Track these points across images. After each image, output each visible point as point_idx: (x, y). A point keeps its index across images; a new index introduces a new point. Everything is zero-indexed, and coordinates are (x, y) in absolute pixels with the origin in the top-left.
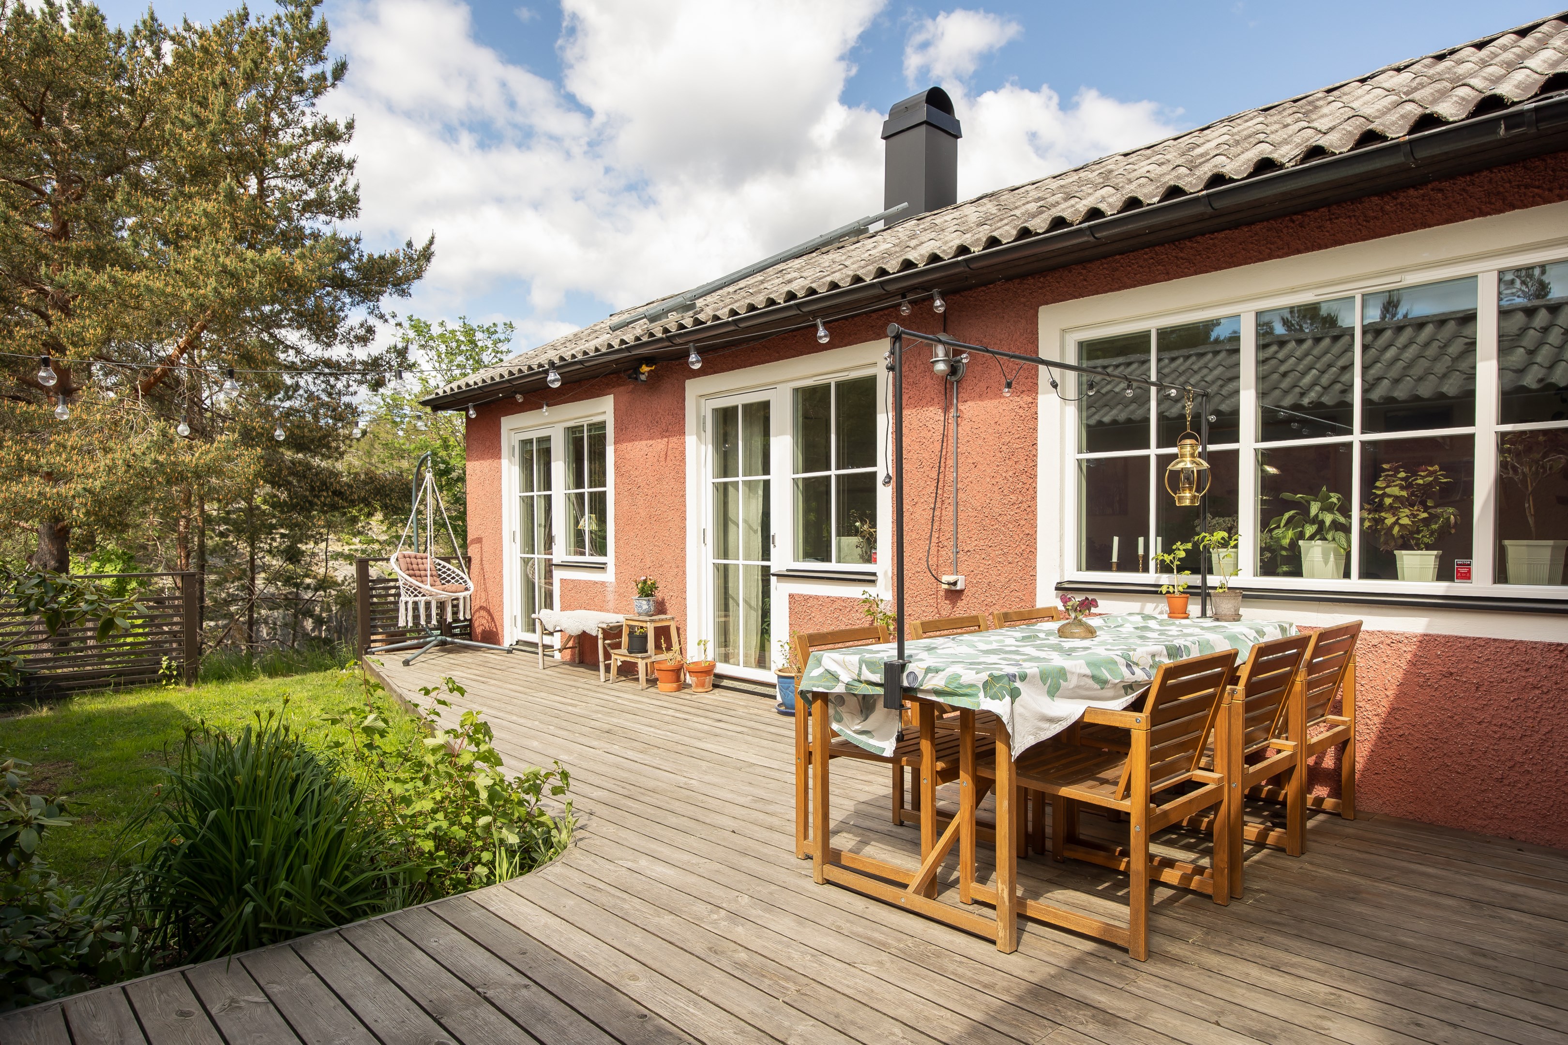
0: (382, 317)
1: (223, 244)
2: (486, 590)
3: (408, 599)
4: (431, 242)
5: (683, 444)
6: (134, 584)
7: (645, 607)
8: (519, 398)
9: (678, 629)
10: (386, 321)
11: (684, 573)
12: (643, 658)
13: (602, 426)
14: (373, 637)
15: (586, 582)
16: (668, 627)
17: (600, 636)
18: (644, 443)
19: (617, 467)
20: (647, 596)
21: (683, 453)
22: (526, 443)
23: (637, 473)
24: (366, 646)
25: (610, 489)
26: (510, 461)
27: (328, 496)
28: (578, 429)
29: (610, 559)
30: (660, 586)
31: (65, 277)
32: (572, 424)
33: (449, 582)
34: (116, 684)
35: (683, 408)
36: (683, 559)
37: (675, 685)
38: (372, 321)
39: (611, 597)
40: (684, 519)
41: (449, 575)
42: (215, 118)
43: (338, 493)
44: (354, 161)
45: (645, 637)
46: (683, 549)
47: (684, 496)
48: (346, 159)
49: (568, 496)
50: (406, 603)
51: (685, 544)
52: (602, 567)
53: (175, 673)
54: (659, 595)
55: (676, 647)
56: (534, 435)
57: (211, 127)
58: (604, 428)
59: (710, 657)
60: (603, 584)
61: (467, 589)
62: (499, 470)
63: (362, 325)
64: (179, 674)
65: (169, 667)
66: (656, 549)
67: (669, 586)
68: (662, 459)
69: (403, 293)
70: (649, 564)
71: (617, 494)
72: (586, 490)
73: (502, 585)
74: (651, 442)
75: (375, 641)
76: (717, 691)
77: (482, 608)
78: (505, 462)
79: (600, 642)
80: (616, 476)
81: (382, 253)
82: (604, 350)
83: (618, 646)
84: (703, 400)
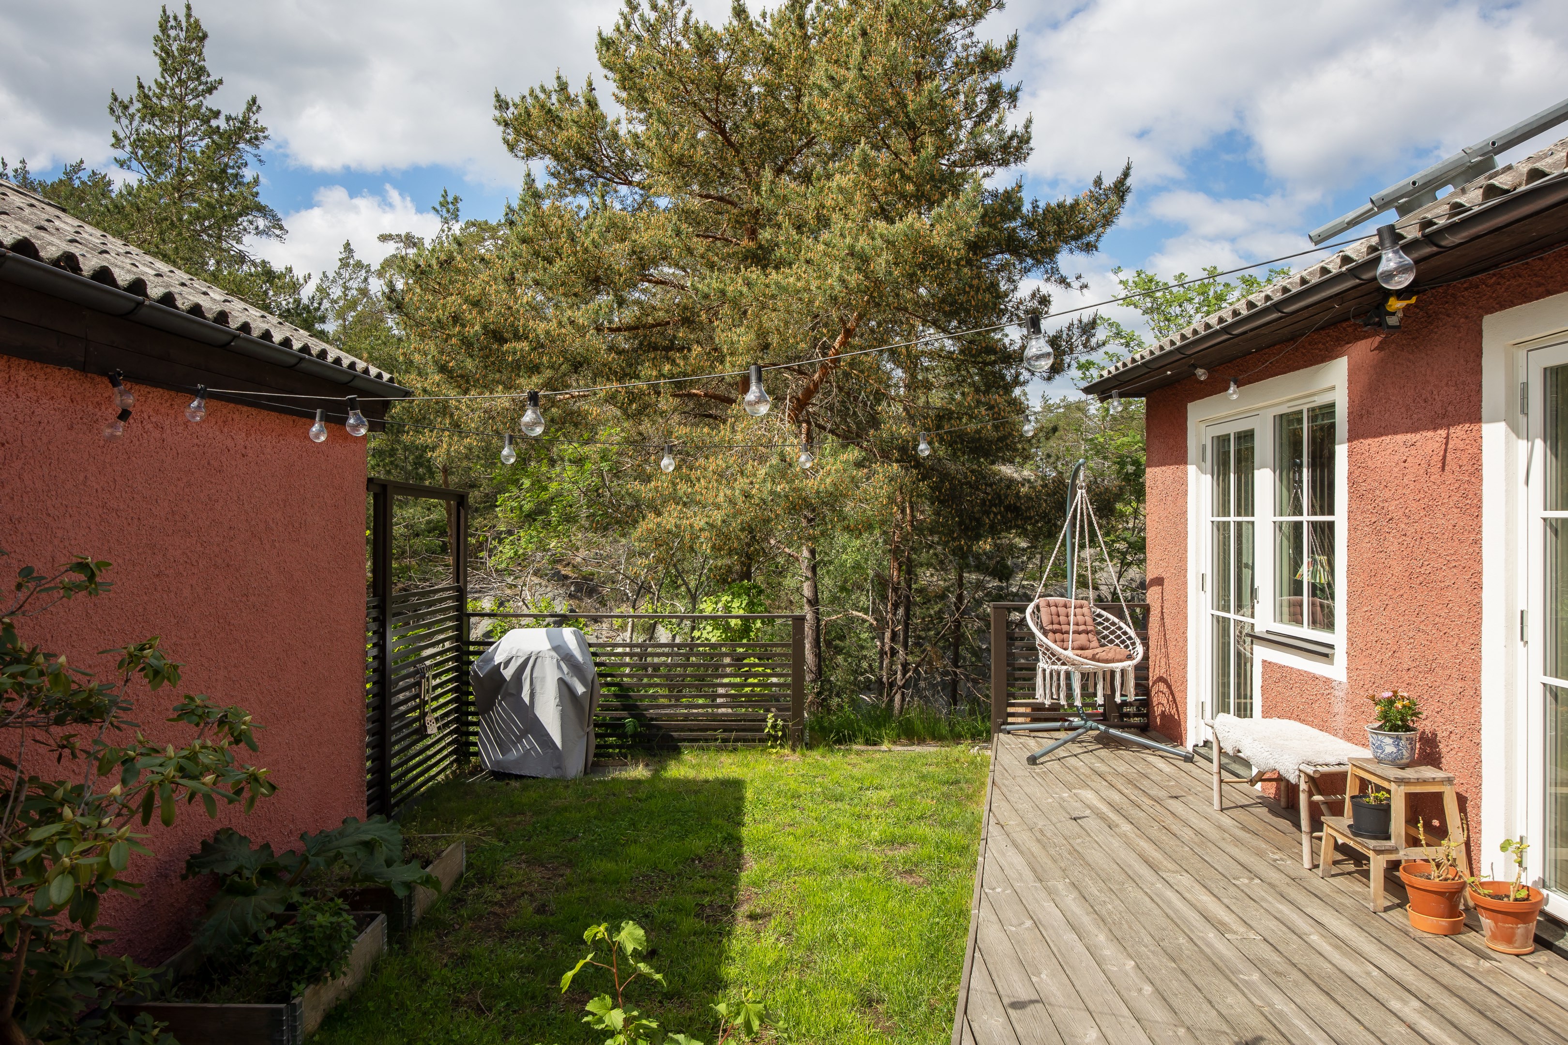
0: (1063, 281)
1: (853, 221)
2: (1167, 656)
3: (1046, 666)
4: (1126, 174)
5: (1478, 440)
6: (759, 624)
7: (1390, 749)
8: (1202, 374)
9: (1462, 801)
10: (1068, 285)
11: (1477, 693)
12: (1378, 852)
13: (1329, 410)
14: (1010, 710)
15: (1300, 673)
16: (1439, 796)
17: (1303, 786)
18: (1400, 438)
19: (1352, 483)
20: (1394, 728)
21: (1476, 460)
22: (1222, 441)
23: (1388, 494)
24: (1000, 721)
25: (1340, 518)
26: (1199, 468)
27: (1000, 513)
28: (1295, 418)
29: (1339, 638)
30: (1427, 709)
31: (709, 286)
32: (1284, 409)
33: (1111, 642)
34: (725, 740)
35: (1478, 371)
36: (1476, 665)
37: (1444, 922)
38: (1047, 288)
39: (1339, 707)
40: (1478, 587)
41: (1113, 632)
42: (852, 74)
43: (1014, 509)
44: (1018, 90)
45: (1384, 810)
46: (1476, 646)
47: (1478, 542)
48: (1006, 88)
49: (1278, 526)
50: (1044, 670)
51: (1479, 635)
52: (1324, 653)
53: (780, 734)
54: (1424, 725)
55: (1456, 835)
56: (1232, 429)
57: (846, 87)
58: (1332, 414)
59: (1533, 873)
60: (1327, 681)
61: (1130, 657)
62: (1184, 483)
63: (1033, 296)
64: (784, 735)
65: (774, 726)
66: (1421, 638)
67: (1447, 713)
68: (1436, 469)
69: (1089, 248)
70: (1407, 663)
71: (1352, 529)
72: (1306, 518)
73: (1186, 652)
74: (1411, 437)
75: (1013, 715)
76: (1544, 956)
77: (1161, 679)
78: (1192, 469)
79: (1303, 798)
80: (1351, 499)
81: (1061, 199)
82: (1315, 280)
83: (1337, 810)
84: (1522, 353)
